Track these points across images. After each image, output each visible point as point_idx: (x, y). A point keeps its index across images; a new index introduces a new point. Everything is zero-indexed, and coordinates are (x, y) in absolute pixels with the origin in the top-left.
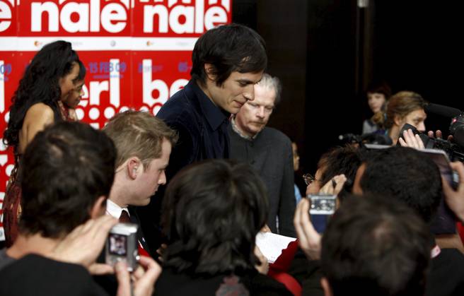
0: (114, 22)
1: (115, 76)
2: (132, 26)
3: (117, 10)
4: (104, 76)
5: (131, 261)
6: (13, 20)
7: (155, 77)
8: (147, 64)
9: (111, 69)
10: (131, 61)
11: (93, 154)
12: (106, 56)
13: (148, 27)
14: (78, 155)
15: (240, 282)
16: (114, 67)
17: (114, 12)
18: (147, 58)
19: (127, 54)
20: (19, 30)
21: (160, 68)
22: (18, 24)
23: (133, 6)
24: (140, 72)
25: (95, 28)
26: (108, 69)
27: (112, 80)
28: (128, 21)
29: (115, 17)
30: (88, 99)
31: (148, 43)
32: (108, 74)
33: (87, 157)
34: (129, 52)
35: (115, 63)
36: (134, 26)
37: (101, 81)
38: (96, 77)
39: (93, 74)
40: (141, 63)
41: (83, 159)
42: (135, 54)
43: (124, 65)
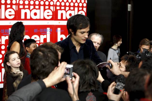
0: (48, 16)
1: (48, 33)
2: (54, 17)
3: (49, 12)
4: (45, 33)
5: (71, 76)
6: (15, 15)
7: (61, 34)
8: (59, 29)
9: (47, 31)
10: (54, 28)
11: (52, 53)
12: (46, 27)
13: (59, 17)
14: (48, 54)
15: (93, 95)
16: (48, 30)
17: (48, 12)
18: (59, 27)
19: (52, 26)
20: (17, 18)
21: (63, 31)
22: (17, 16)
23: (54, 10)
24: (56, 32)
25: (42, 18)
26: (46, 31)
27: (47, 34)
28: (53, 15)
29: (48, 14)
30: (40, 41)
31: (59, 23)
32: (46, 32)
33: (50, 54)
34: (53, 25)
35: (48, 29)
36: (55, 17)
37: (44, 35)
38: (42, 34)
39: (41, 33)
40: (57, 29)
41: (49, 55)
42: (55, 26)
43: (51, 29)
